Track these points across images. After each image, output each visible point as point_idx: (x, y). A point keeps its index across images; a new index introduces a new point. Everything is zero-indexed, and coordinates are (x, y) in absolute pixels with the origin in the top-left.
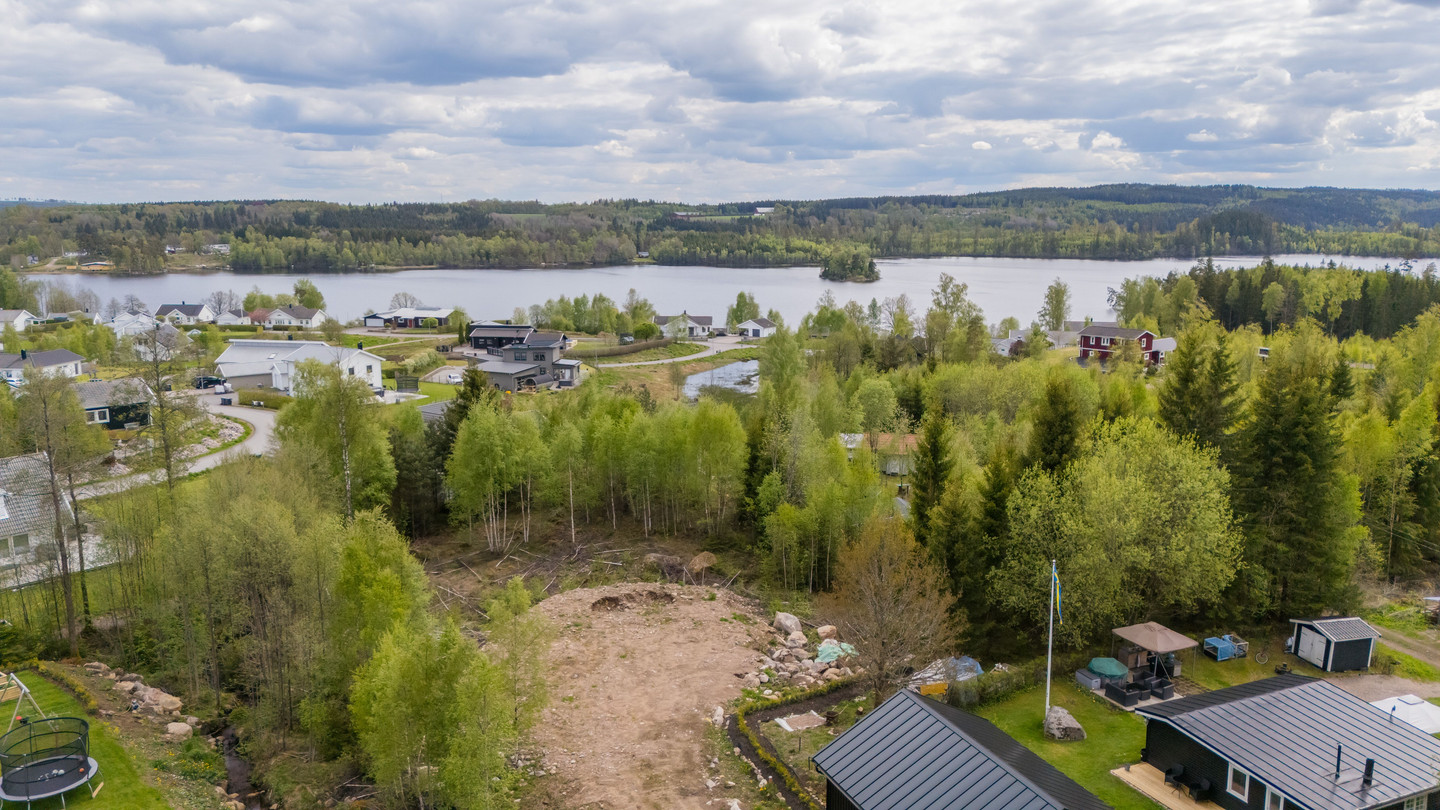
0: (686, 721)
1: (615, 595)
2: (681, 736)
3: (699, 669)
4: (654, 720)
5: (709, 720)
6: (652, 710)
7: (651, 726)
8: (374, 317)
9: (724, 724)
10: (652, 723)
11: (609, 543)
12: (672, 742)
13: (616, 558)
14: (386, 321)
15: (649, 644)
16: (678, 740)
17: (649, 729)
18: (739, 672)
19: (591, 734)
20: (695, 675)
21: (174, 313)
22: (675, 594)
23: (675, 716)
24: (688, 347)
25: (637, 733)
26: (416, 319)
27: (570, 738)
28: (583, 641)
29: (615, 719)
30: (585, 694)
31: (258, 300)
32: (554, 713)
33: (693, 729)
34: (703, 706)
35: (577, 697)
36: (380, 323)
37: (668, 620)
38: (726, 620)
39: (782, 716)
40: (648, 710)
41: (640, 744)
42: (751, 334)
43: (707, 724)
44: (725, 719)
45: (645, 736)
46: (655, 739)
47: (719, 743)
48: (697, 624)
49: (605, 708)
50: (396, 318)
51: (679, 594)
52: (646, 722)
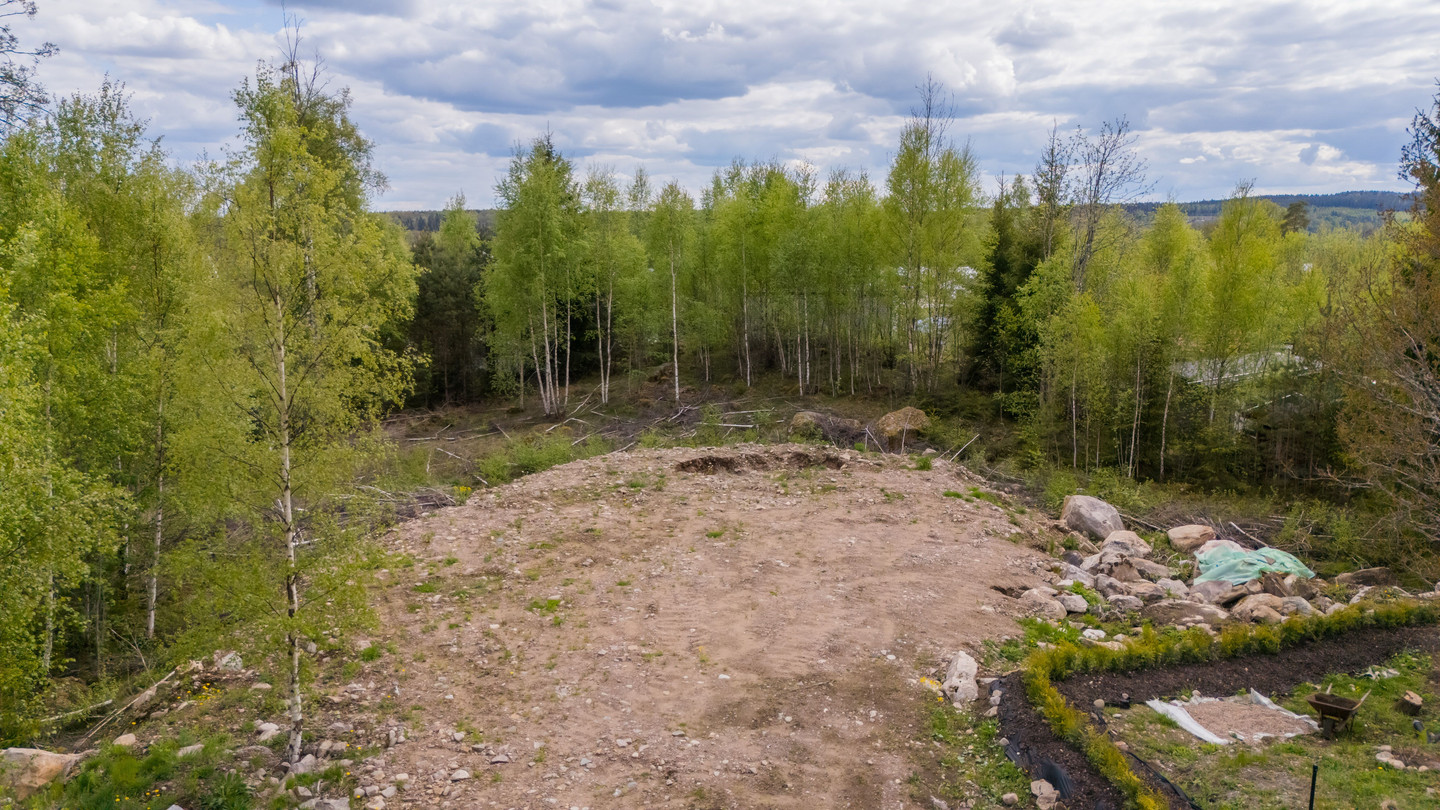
0: (862, 683)
1: (728, 456)
2: (840, 723)
4: (761, 671)
5: (932, 685)
6: (762, 644)
7: (750, 687)
9: (982, 702)
10: (754, 678)
11: (736, 403)
12: (809, 739)
13: (744, 420)
15: (779, 519)
16: (832, 736)
17: (743, 694)
18: (1004, 584)
20: (888, 578)
22: (846, 458)
23: (826, 665)
25: (702, 702)
29: (646, 659)
30: (593, 596)
32: (487, 634)
33: (880, 705)
34: (912, 647)
35: (570, 602)
38: (958, 496)
39: (1170, 694)
40: (749, 644)
41: (703, 736)
43: (927, 696)
44: (985, 691)
45: (725, 715)
46: (754, 726)
47: (972, 765)
48: (893, 497)
49: (632, 629)
51: (854, 459)
52: (737, 674)
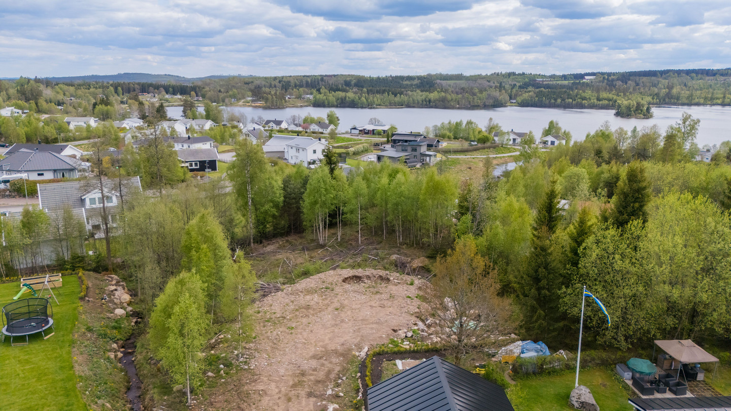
0: (343, 352)
1: (361, 275)
2: (334, 360)
3: (372, 323)
4: (325, 348)
5: (357, 353)
6: (329, 342)
7: (322, 351)
8: (355, 129)
9: (363, 358)
10: (323, 349)
11: (378, 246)
12: (326, 363)
13: (377, 255)
14: (360, 131)
15: (356, 304)
16: (330, 362)
17: (319, 353)
18: (395, 328)
19: (287, 350)
20: (368, 326)
21: (271, 124)
22: (392, 279)
23: (339, 348)
24: (509, 149)
25: (311, 354)
26: (373, 130)
27: (274, 350)
28: (324, 297)
29: (305, 344)
30: (301, 326)
31: (309, 120)
32: (277, 335)
33: (344, 357)
34: (359, 345)
35: (296, 328)
36: (357, 132)
37: (377, 292)
38: (410, 297)
39: (401, 359)
40: (327, 342)
41: (308, 360)
42: (549, 143)
43: (354, 356)
44: (366, 355)
45: (314, 357)
46: (318, 359)
47: (353, 368)
48: (392, 297)
49: (305, 336)
50: (364, 129)
51: (394, 279)
52: (321, 348)
